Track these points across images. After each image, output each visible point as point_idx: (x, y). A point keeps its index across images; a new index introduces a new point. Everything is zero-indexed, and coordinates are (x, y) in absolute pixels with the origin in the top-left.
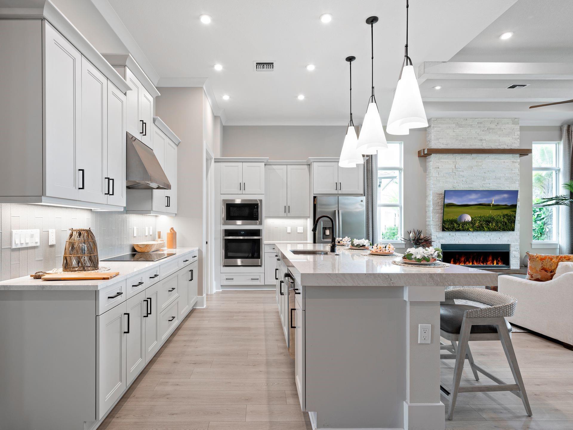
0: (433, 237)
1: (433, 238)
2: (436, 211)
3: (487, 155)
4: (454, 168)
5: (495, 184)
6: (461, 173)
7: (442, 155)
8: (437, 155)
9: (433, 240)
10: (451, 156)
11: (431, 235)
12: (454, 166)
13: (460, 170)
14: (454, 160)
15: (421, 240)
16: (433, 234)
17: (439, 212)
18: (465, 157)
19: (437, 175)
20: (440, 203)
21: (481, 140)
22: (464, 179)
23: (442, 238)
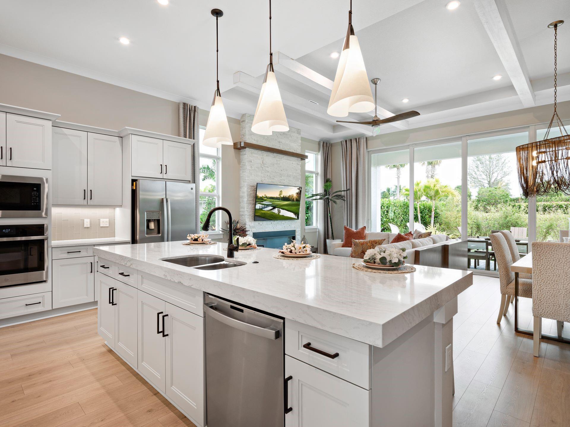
0: (247, 226)
1: (248, 228)
2: (249, 201)
3: (283, 156)
4: (262, 163)
5: (288, 181)
6: (267, 169)
7: (254, 150)
8: (250, 149)
9: (247, 229)
10: (260, 152)
11: (245, 224)
12: (262, 161)
13: (266, 166)
14: (262, 157)
15: (237, 230)
16: (247, 224)
17: (251, 203)
18: (270, 155)
19: (250, 168)
20: (252, 194)
21: (279, 142)
22: (269, 174)
23: (254, 227)
